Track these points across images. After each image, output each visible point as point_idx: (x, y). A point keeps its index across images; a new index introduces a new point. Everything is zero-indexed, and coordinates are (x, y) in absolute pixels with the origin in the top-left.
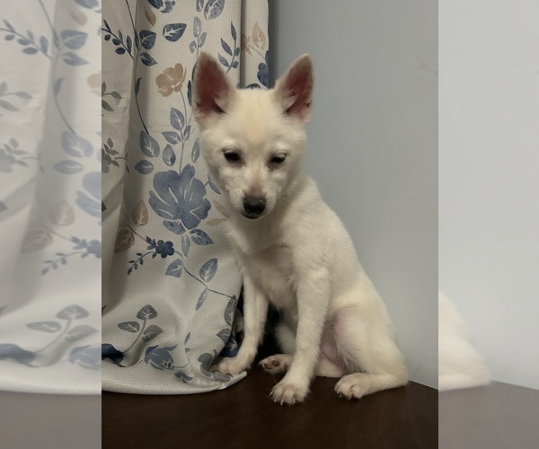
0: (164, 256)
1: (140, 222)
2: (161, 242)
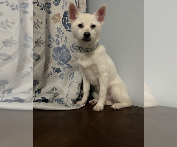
0: (58, 73)
1: (50, 62)
2: (57, 68)
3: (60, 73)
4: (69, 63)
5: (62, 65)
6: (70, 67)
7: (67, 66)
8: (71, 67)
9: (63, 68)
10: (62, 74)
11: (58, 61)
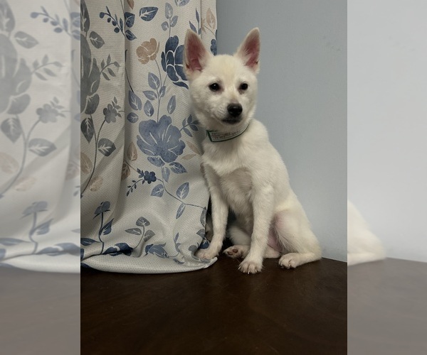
0: (149, 183)
3: (154, 184)
4: (179, 159)
5: (159, 165)
6: (180, 169)
7: (174, 166)
8: (184, 171)
9: (163, 172)
10: (161, 186)
11: (149, 154)
